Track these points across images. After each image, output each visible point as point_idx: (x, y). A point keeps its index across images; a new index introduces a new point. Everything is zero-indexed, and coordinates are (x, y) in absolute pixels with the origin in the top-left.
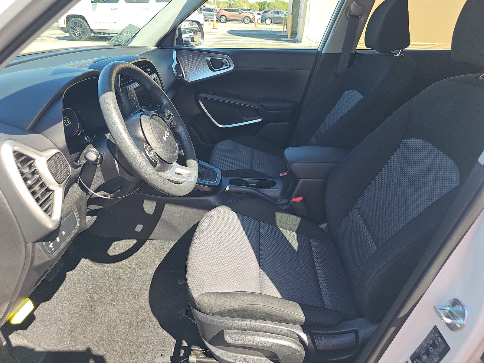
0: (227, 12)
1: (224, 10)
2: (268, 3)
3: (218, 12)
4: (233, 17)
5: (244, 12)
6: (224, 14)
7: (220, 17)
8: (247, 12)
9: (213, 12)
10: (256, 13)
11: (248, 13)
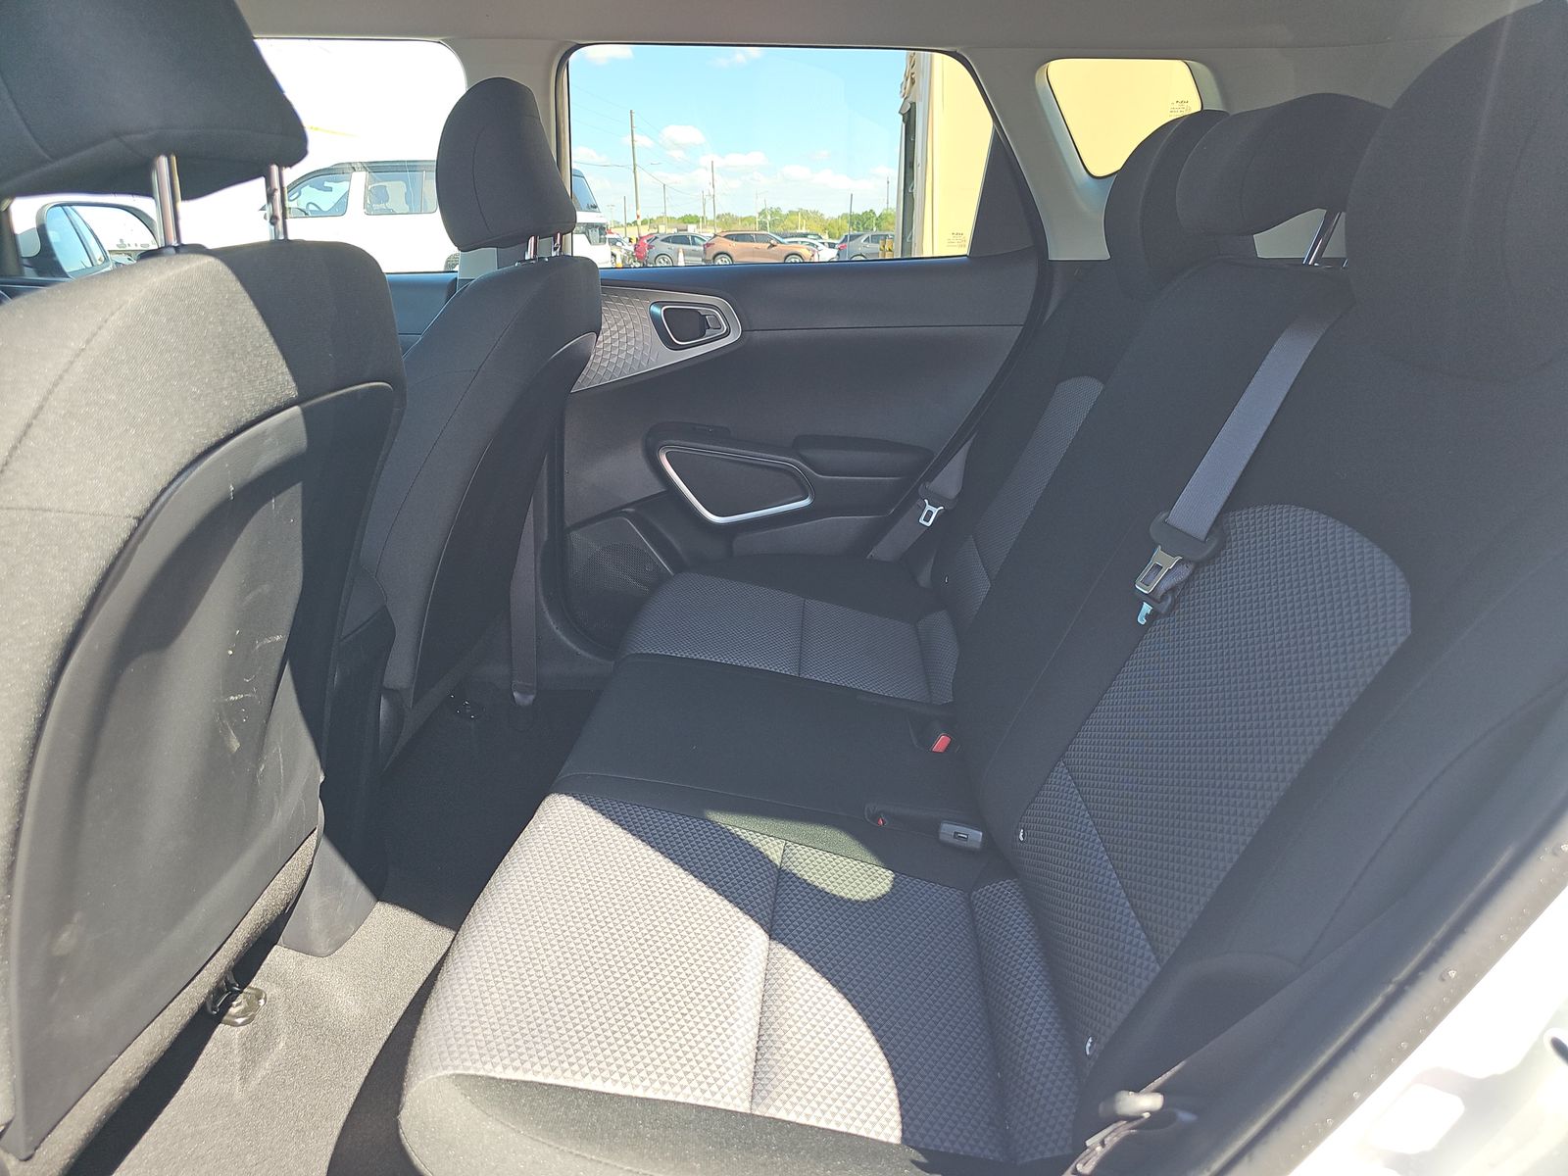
0: (734, 243)
1: (725, 237)
2: (878, 216)
3: (708, 245)
4: (753, 256)
5: (786, 241)
6: (725, 251)
7: (714, 258)
8: (797, 242)
9: (694, 244)
10: (823, 243)
11: (799, 244)
